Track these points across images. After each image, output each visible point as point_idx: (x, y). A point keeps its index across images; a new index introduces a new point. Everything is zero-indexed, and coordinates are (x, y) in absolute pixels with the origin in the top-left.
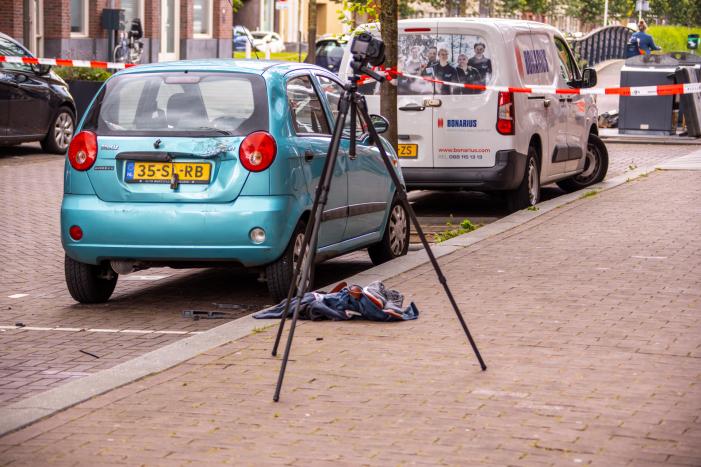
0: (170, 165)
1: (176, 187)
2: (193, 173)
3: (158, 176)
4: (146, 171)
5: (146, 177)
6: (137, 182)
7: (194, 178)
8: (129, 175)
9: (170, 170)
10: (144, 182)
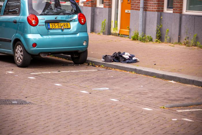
0: (59, 24)
1: (62, 30)
2: (66, 26)
3: (57, 27)
4: (53, 25)
5: (54, 28)
6: (51, 29)
7: (66, 27)
8: (49, 27)
9: (59, 25)
10: (54, 29)
